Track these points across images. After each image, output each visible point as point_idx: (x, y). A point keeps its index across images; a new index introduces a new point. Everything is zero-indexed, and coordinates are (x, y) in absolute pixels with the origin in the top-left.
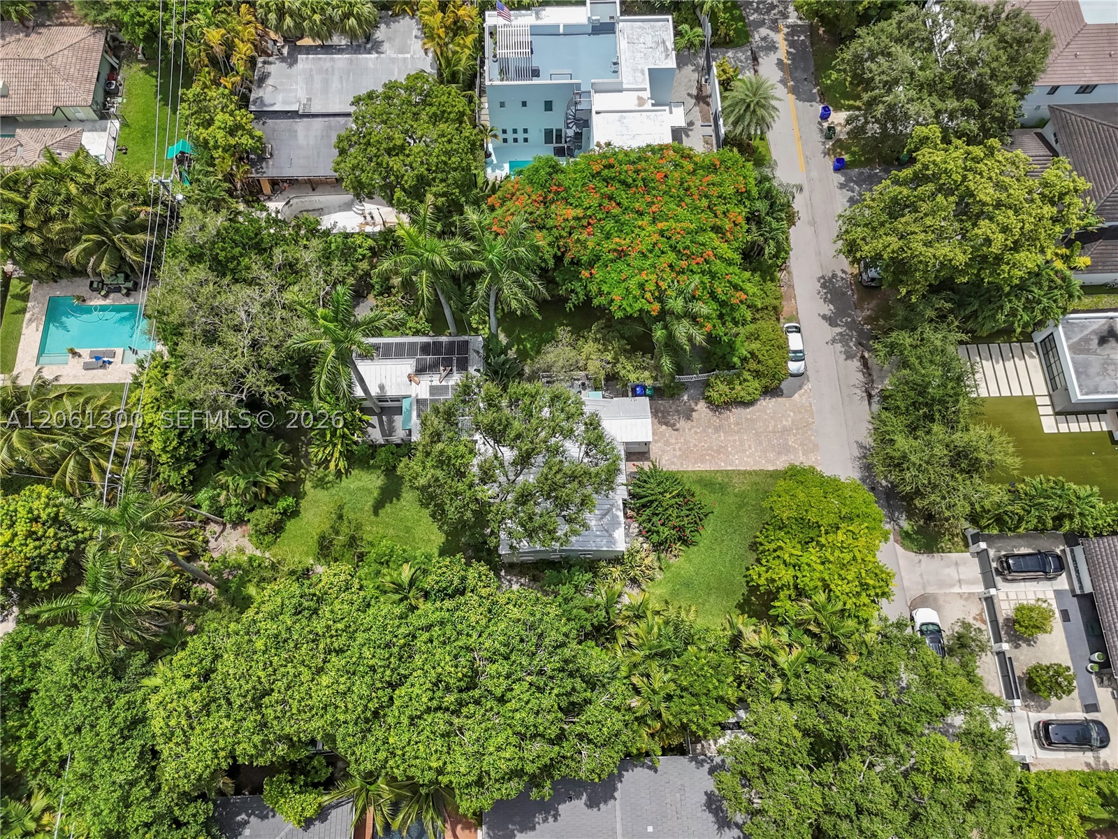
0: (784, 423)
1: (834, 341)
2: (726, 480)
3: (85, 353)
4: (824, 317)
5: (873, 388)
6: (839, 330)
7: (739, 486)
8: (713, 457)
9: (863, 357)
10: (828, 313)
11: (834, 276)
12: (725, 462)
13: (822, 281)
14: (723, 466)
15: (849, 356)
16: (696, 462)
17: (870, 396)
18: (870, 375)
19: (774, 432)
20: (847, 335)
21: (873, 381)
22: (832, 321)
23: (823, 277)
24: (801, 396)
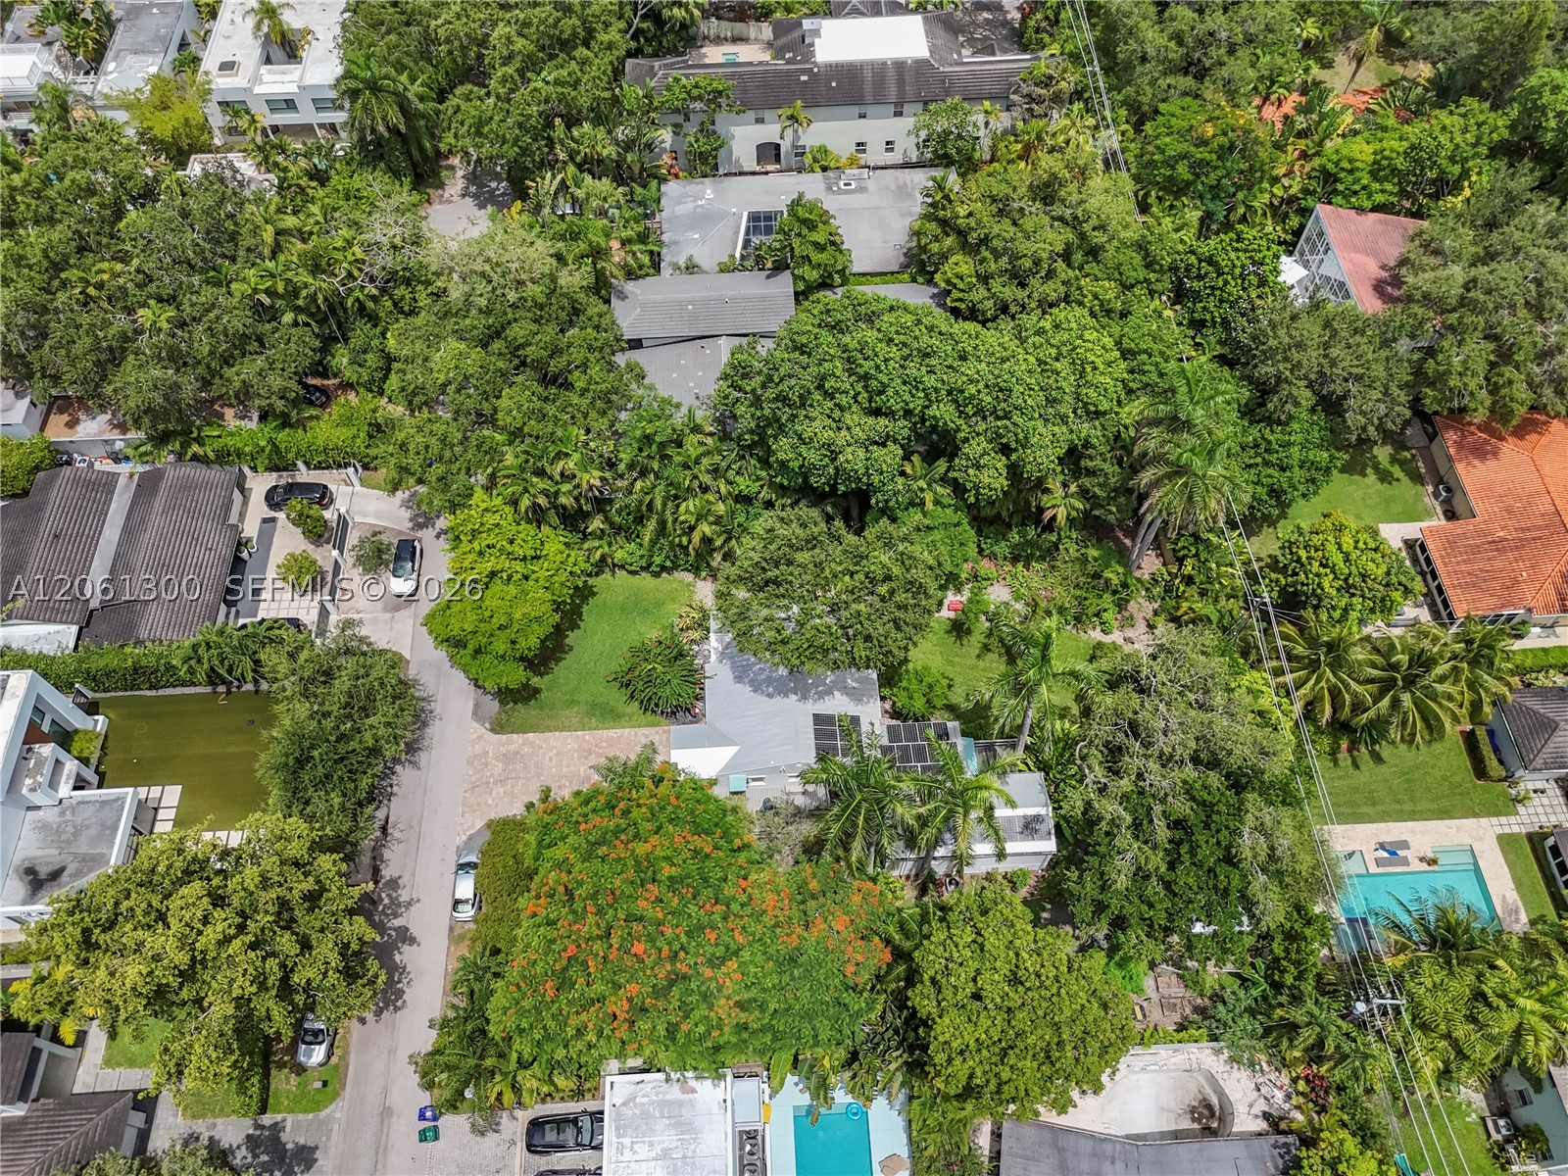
0: (502, 790)
1: (409, 904)
2: (586, 720)
3: (1417, 866)
4: (412, 941)
5: (377, 840)
6: (397, 923)
7: (573, 714)
8: (597, 746)
9: (376, 882)
10: (406, 948)
11: (378, 1013)
12: (584, 740)
13: (399, 1004)
14: (587, 735)
15: (394, 884)
16: (619, 738)
17: (384, 829)
18: (374, 858)
19: (517, 778)
20: (387, 915)
21: (374, 849)
22: (405, 936)
23: (397, 1009)
24: (473, 825)
